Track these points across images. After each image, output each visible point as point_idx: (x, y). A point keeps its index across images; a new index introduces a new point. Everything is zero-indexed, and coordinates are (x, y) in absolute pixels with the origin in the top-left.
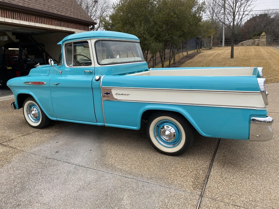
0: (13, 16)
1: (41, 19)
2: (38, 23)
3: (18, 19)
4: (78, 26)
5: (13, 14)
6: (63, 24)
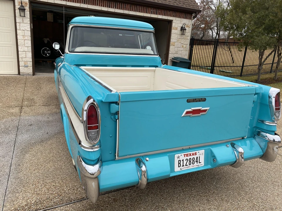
0: (110, 5)
1: (136, 7)
2: (132, 11)
3: (113, 8)
4: (178, 14)
5: (110, 3)
6: (159, 12)
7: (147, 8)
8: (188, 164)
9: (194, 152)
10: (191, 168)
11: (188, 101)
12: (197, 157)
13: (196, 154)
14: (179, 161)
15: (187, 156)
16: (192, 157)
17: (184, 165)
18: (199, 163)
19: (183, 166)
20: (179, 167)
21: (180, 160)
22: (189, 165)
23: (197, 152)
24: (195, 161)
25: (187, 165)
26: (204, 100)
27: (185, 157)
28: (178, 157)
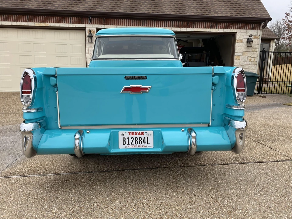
0: (166, 25)
5: (167, 23)
6: (220, 25)
7: (206, 23)
8: (134, 142)
9: (141, 132)
10: (138, 147)
11: (126, 78)
12: (145, 138)
13: (143, 134)
14: (123, 138)
15: (132, 135)
16: (138, 136)
17: (130, 143)
18: (148, 144)
19: (128, 144)
20: (123, 144)
21: (125, 138)
22: (135, 144)
23: (144, 132)
24: (142, 141)
25: (133, 144)
26: (145, 78)
27: (130, 135)
28: (123, 135)
